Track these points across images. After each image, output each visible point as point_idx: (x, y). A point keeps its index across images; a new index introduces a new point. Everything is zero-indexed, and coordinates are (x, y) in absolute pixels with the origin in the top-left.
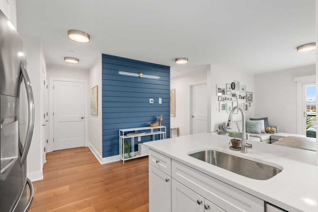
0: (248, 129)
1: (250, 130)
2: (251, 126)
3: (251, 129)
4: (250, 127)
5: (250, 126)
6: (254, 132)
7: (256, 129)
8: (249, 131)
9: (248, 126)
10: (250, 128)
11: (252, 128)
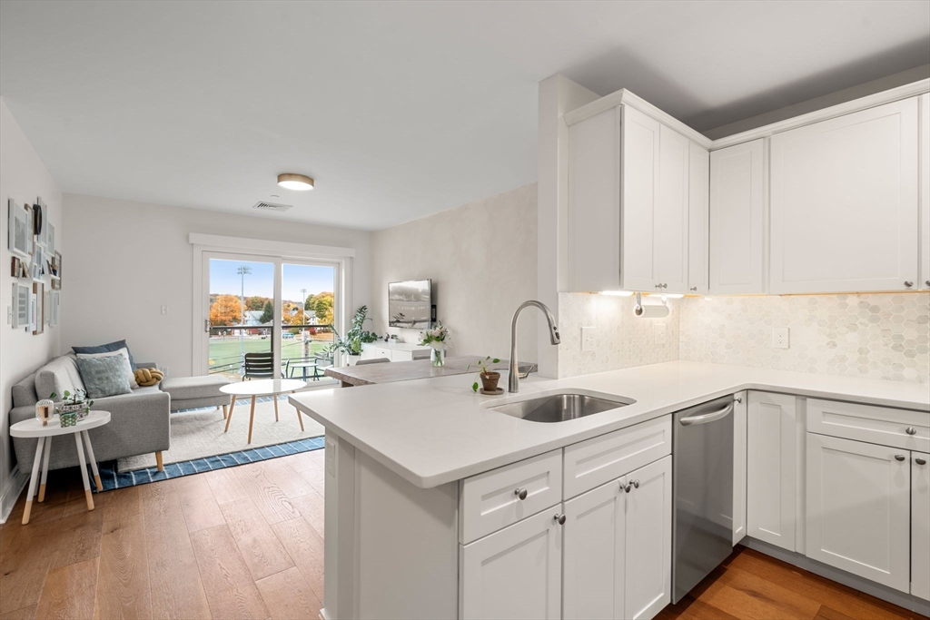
0: (93, 387)
1: (103, 385)
2: (103, 372)
3: (105, 382)
4: (99, 376)
5: (98, 372)
6: (114, 391)
7: (120, 380)
8: (99, 392)
9: (93, 373)
10: (99, 379)
11: (107, 378)
